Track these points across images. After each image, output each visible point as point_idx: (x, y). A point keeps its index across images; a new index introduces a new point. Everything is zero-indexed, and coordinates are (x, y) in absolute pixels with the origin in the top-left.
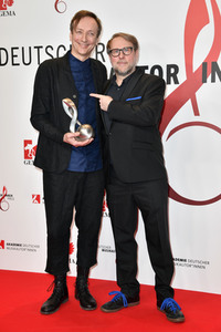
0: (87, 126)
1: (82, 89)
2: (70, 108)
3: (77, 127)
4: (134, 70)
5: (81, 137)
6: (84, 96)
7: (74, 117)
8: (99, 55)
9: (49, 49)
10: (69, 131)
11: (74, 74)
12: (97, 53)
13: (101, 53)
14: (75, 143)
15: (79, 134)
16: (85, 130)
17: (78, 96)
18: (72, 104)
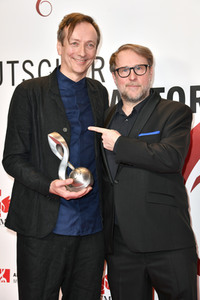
0: (83, 170)
1: (75, 119)
2: (59, 145)
3: (68, 172)
4: (148, 94)
5: (74, 185)
6: (78, 129)
7: (64, 157)
8: (97, 73)
9: (28, 66)
10: (58, 178)
11: (64, 99)
12: (94, 70)
13: (99, 70)
14: (66, 194)
15: (72, 182)
16: (80, 175)
17: (71, 129)
18: (62, 140)
